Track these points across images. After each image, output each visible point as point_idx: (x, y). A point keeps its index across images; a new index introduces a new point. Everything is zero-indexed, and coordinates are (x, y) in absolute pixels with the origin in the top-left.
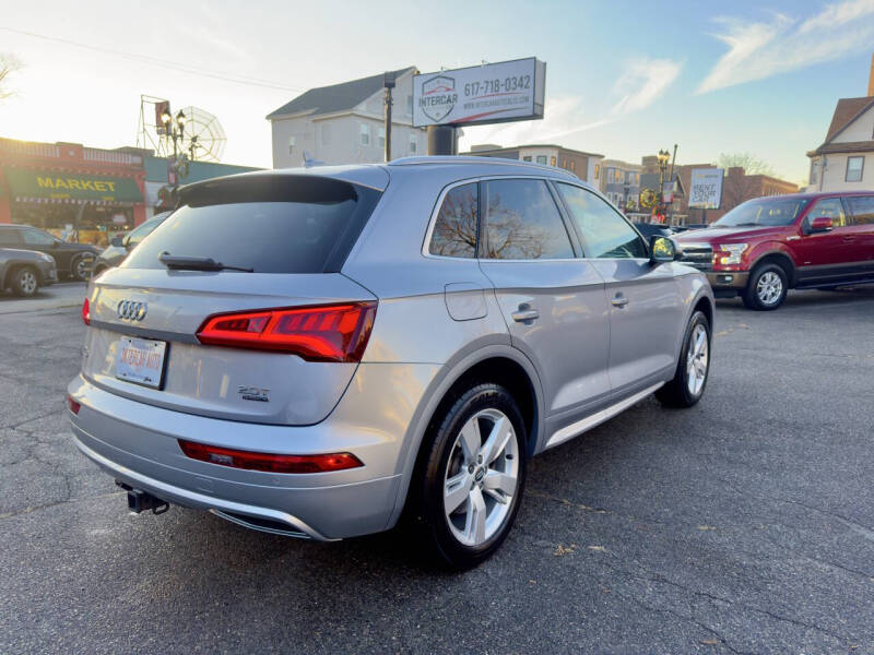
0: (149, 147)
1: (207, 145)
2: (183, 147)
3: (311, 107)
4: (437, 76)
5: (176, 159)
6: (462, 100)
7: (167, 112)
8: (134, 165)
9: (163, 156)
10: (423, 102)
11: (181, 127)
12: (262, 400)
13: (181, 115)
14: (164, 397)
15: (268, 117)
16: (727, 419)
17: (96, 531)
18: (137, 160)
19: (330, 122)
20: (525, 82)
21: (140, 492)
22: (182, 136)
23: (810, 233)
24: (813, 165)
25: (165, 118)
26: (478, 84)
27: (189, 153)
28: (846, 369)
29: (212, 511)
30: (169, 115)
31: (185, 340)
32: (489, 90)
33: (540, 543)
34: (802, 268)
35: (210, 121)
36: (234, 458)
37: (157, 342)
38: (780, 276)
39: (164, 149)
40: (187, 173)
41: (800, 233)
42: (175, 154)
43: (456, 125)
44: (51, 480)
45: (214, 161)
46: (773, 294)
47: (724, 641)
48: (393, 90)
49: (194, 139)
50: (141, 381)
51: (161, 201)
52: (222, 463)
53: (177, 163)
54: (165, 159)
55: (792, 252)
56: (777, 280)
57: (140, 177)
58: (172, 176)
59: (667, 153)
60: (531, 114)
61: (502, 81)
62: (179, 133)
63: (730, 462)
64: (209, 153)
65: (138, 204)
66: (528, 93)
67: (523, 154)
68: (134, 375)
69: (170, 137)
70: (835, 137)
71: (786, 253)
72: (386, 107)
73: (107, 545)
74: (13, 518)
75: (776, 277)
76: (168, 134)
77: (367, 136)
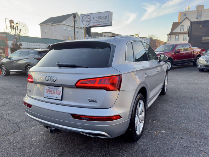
0: (8, 32)
1: (24, 31)
2: (18, 32)
3: (51, 22)
4: (86, 15)
5: (16, 35)
6: (92, 21)
7: (13, 23)
8: (4, 37)
9: (12, 34)
10: (82, 21)
11: (17, 27)
12: (95, 102)
13: (17, 23)
14: (63, 102)
15: (39, 24)
16: (174, 97)
17: (33, 139)
18: (5, 35)
19: (56, 26)
20: (108, 17)
21: (54, 129)
22: (17, 29)
23: (176, 53)
24: (168, 37)
25: (13, 24)
26: (96, 17)
27: (19, 33)
28: (193, 84)
29: (81, 133)
30: (14, 24)
31: (69, 87)
32: (99, 19)
33: (150, 132)
34: (175, 61)
35: (25, 25)
36: (89, 118)
37: (59, 87)
38: (171, 63)
39: (13, 32)
40: (19, 39)
41: (174, 53)
42: (16, 34)
43: (91, 27)
44: (12, 125)
45: (26, 36)
46: (169, 67)
47: (206, 153)
48: (75, 18)
49: (20, 30)
50: (55, 98)
51: (12, 46)
52: (85, 120)
53: (16, 36)
54: (13, 35)
55: (173, 57)
56: (170, 64)
57: (6, 40)
58: (15, 39)
59: (137, 34)
60: (109, 25)
61: (102, 17)
62: (16, 28)
63: (181, 107)
64: (25, 33)
65: (6, 47)
66: (109, 20)
67: (103, 34)
68: (51, 97)
69: (14, 29)
70: (173, 31)
71: (171, 57)
72: (74, 22)
73: (38, 143)
74: (6, 137)
75: (170, 63)
76: (14, 28)
77: (70, 30)
